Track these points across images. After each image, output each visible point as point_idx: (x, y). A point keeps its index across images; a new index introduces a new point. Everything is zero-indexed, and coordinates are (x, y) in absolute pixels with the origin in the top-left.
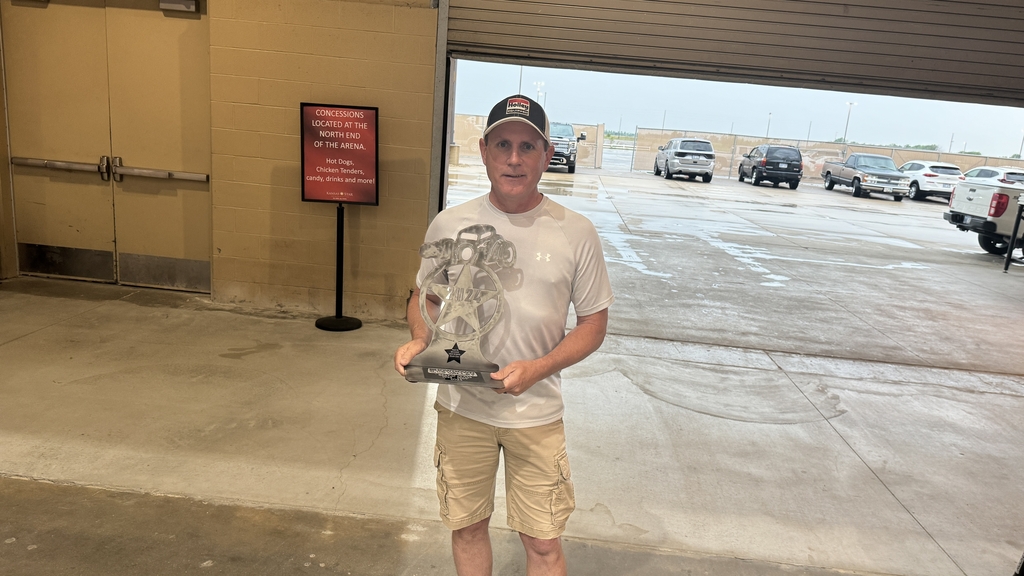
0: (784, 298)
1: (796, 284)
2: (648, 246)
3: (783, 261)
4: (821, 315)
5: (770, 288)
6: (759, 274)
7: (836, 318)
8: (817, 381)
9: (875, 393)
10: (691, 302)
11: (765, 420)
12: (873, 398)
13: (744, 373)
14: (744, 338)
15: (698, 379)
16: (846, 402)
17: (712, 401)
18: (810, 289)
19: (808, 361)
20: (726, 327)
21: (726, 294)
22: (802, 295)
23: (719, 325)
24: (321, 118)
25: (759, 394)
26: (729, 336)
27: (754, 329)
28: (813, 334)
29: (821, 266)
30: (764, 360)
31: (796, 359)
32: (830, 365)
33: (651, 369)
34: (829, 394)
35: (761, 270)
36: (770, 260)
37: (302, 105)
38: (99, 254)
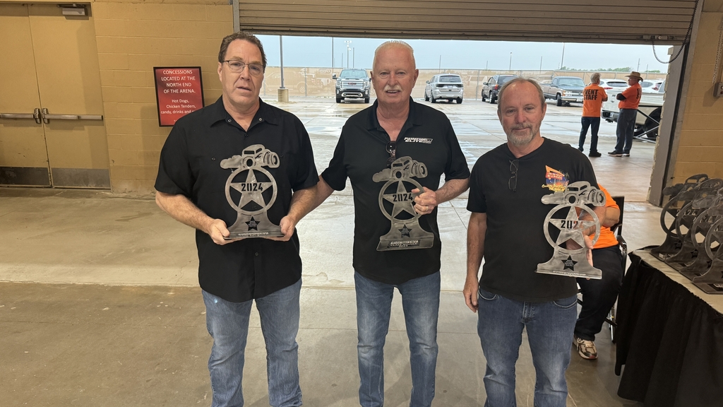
24: (166, 76)
35: (469, 155)
37: (155, 68)
38: (38, 169)
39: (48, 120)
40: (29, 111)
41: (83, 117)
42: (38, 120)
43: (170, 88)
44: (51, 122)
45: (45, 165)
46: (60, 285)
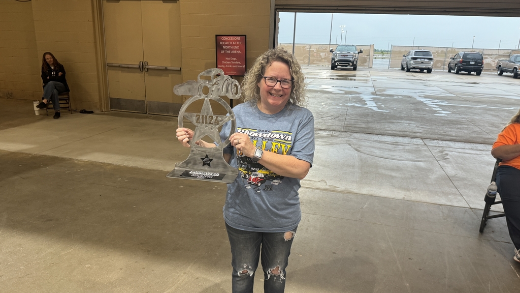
0: (443, 120)
1: (453, 115)
2: (383, 100)
3: (452, 106)
4: (459, 126)
5: (438, 116)
6: (436, 111)
7: (466, 128)
8: (441, 149)
9: (467, 153)
10: (394, 121)
11: (408, 160)
12: (465, 155)
13: (406, 145)
14: (414, 134)
15: (383, 147)
16: (451, 156)
17: (386, 154)
18: (460, 116)
19: (440, 142)
20: (408, 130)
21: (414, 118)
22: (454, 119)
23: (404, 130)
24: (223, 41)
25: (410, 152)
26: (407, 133)
27: (421, 131)
28: (449, 133)
29: (473, 108)
30: (420, 141)
31: (436, 141)
32: (451, 144)
33: (363, 143)
34: (444, 153)
35: (438, 109)
36: (445, 105)
37: (217, 36)
38: (140, 101)
39: (148, 69)
40: (136, 63)
41: (169, 68)
42: (142, 69)
43: (225, 50)
44: (149, 71)
45: (144, 99)
46: (153, 170)
